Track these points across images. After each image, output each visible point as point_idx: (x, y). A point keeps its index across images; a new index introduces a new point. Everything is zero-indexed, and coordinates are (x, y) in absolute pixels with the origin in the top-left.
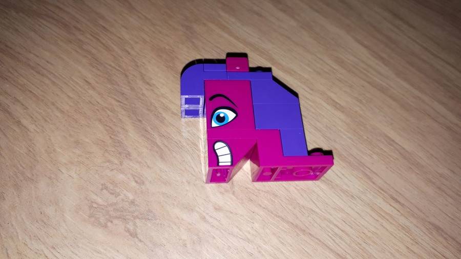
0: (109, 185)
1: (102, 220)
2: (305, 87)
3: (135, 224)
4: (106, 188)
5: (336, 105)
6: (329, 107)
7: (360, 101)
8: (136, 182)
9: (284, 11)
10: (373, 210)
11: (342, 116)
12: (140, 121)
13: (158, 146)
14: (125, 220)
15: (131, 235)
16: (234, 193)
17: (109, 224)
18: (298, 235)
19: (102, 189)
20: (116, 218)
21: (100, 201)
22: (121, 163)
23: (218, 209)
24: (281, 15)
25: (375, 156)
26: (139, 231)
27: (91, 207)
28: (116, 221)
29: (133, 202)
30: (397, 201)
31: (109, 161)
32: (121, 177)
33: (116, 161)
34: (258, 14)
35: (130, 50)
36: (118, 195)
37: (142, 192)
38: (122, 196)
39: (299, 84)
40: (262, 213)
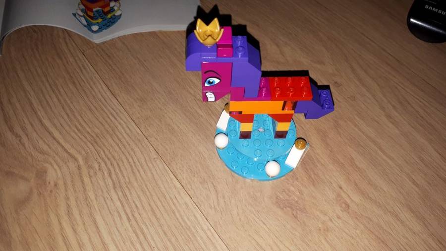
0: (286, 190)
1: (282, 206)
2: (398, 168)
3: (297, 212)
4: (285, 192)
5: (414, 182)
6: (410, 183)
7: (430, 184)
8: (299, 193)
9: (393, 124)
10: (425, 243)
11: (417, 189)
12: (304, 164)
13: (312, 178)
14: (292, 209)
15: (294, 216)
16: (348, 213)
17: (285, 209)
18: (379, 243)
19: (283, 192)
20: (289, 207)
21: (281, 197)
22: (293, 182)
23: (339, 218)
24: (391, 125)
25: (432, 216)
26: (298, 216)
27: (277, 198)
28: (288, 209)
29: (297, 202)
30: (441, 243)
31: (288, 179)
32: (292, 188)
33: (291, 181)
34: (377, 122)
35: (303, 127)
36: (290, 196)
37: (302, 199)
38: (292, 198)
39: (395, 166)
40: (362, 226)
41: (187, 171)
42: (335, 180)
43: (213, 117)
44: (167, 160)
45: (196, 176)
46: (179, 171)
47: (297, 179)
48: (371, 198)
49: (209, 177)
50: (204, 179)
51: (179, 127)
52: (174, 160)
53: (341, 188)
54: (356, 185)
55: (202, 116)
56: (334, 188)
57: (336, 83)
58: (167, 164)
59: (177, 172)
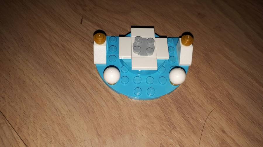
41: (41, 136)
42: (216, 122)
43: (72, 63)
44: (16, 125)
45: (53, 141)
46: (31, 137)
47: (175, 128)
48: (257, 139)
49: (70, 140)
50: (64, 144)
51: (31, 80)
52: (25, 124)
53: (224, 132)
54: (239, 125)
55: (58, 63)
56: (217, 133)
57: (199, 14)
58: (16, 129)
59: (28, 139)
